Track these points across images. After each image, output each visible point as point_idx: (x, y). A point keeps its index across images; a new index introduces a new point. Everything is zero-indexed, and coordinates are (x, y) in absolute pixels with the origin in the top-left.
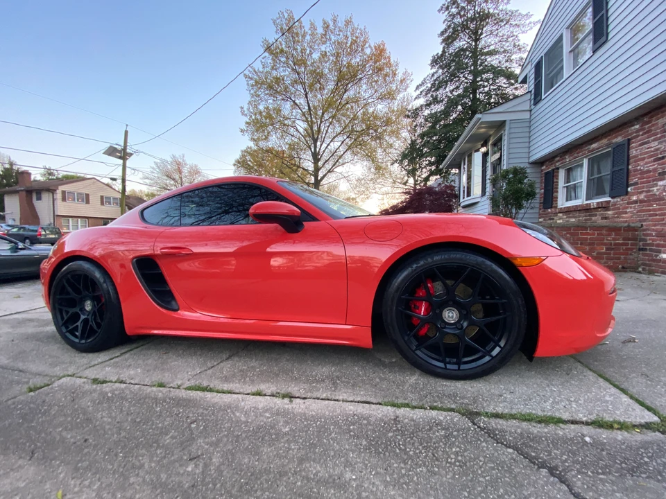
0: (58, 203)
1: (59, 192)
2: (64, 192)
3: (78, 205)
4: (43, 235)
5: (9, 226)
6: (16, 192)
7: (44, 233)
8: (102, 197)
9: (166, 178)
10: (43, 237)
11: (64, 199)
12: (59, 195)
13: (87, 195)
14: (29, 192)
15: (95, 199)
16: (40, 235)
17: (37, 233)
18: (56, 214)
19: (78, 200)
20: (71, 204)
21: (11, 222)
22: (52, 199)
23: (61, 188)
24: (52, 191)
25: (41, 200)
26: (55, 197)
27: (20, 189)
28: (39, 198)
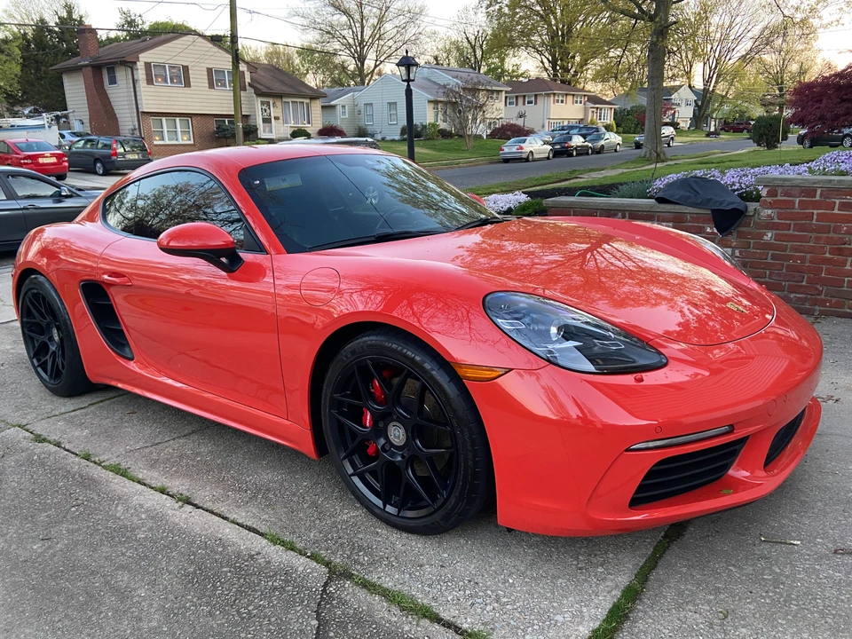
0: (142, 89)
1: (140, 65)
2: (148, 65)
3: (175, 90)
4: (121, 154)
5: (75, 134)
6: (76, 69)
7: (121, 150)
8: (209, 71)
10: (120, 159)
11: (150, 81)
12: (141, 74)
13: (186, 69)
14: (97, 68)
15: (199, 78)
16: (116, 154)
17: (111, 152)
18: (140, 110)
19: (172, 82)
20: (161, 89)
21: (77, 127)
22: (131, 81)
23: (144, 57)
24: (130, 65)
25: (115, 83)
26: (136, 77)
27: (82, 63)
28: (113, 81)
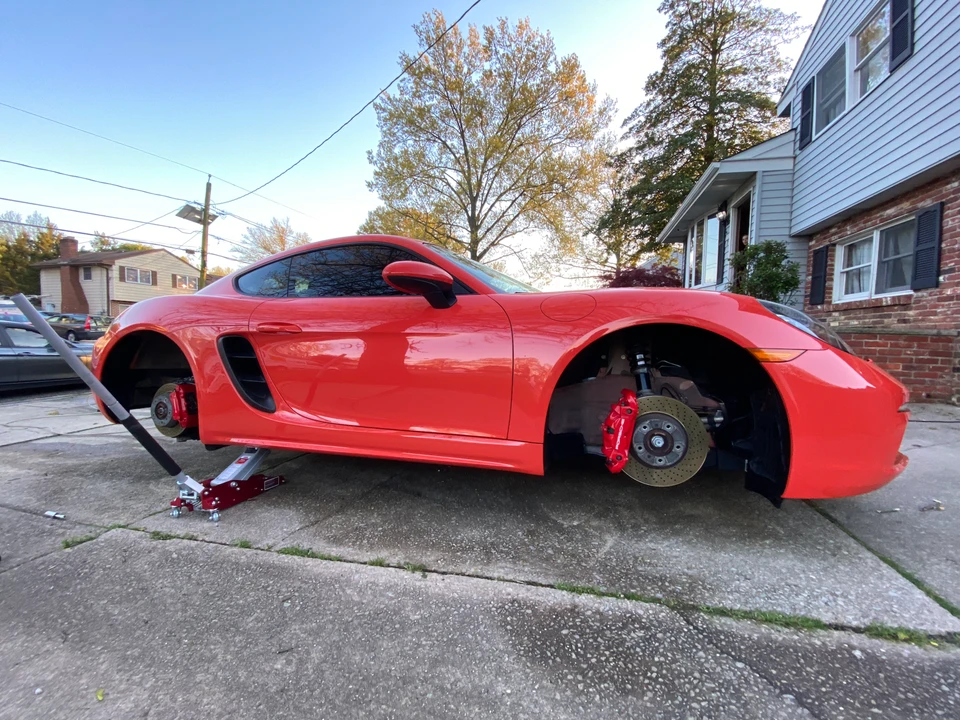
0: (114, 284)
1: (116, 268)
2: (122, 269)
3: (143, 287)
4: (94, 327)
5: (46, 314)
6: (57, 267)
7: (94, 325)
8: (174, 276)
9: (262, 250)
10: (92, 331)
11: (122, 278)
12: (115, 273)
13: (154, 274)
14: (75, 268)
15: (165, 279)
16: (89, 327)
17: (85, 326)
18: (111, 299)
19: (141, 281)
20: (131, 286)
21: (49, 309)
22: (105, 278)
23: (119, 263)
24: (107, 267)
25: (90, 278)
26: (110, 275)
27: (62, 263)
28: (88, 277)
